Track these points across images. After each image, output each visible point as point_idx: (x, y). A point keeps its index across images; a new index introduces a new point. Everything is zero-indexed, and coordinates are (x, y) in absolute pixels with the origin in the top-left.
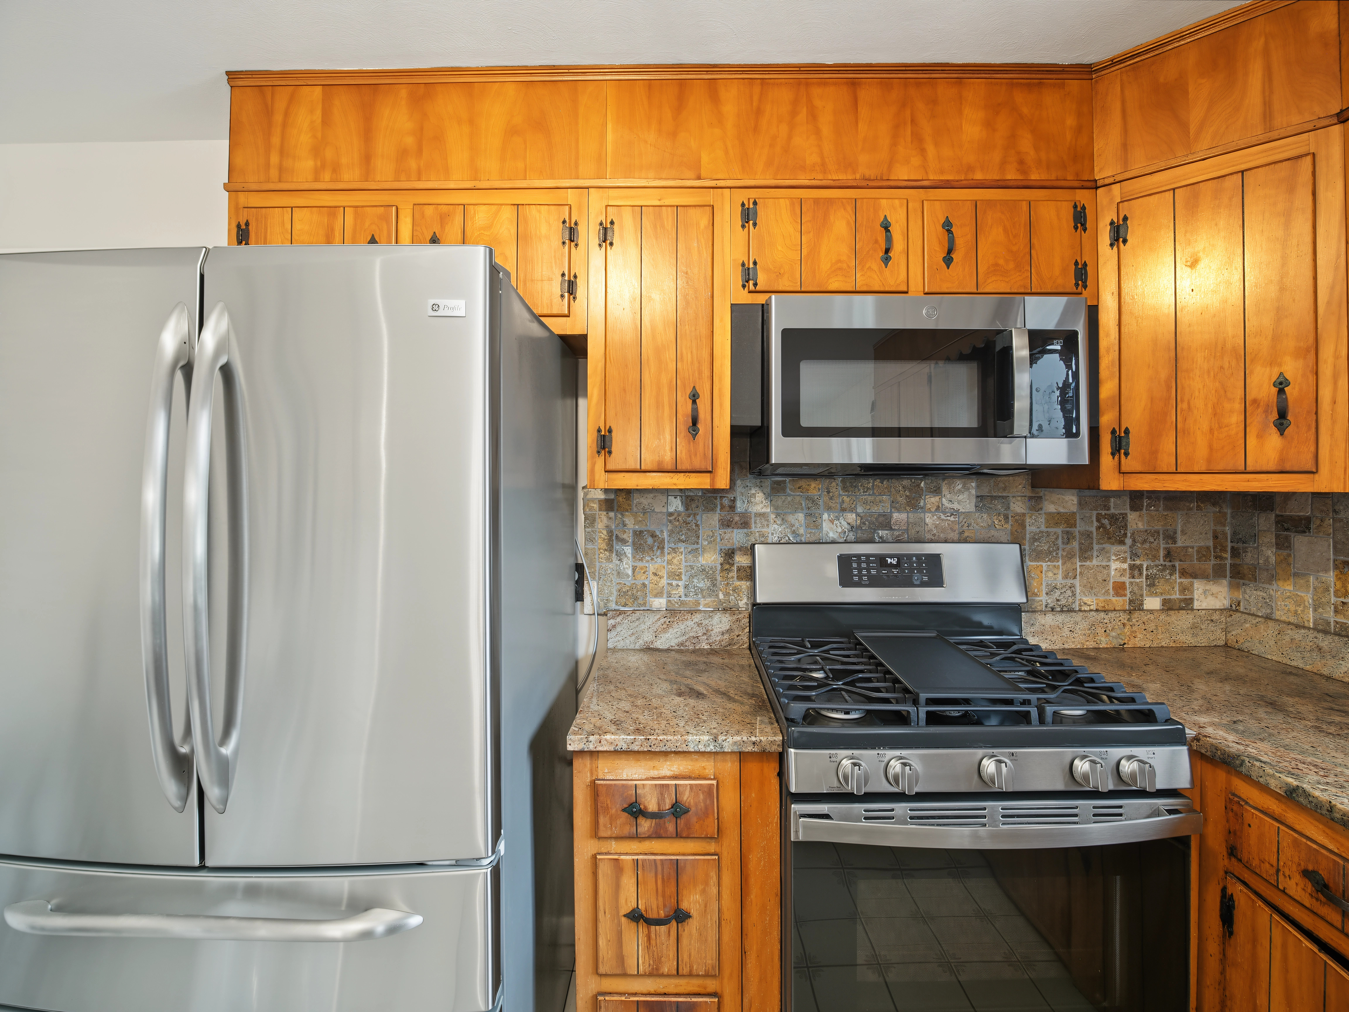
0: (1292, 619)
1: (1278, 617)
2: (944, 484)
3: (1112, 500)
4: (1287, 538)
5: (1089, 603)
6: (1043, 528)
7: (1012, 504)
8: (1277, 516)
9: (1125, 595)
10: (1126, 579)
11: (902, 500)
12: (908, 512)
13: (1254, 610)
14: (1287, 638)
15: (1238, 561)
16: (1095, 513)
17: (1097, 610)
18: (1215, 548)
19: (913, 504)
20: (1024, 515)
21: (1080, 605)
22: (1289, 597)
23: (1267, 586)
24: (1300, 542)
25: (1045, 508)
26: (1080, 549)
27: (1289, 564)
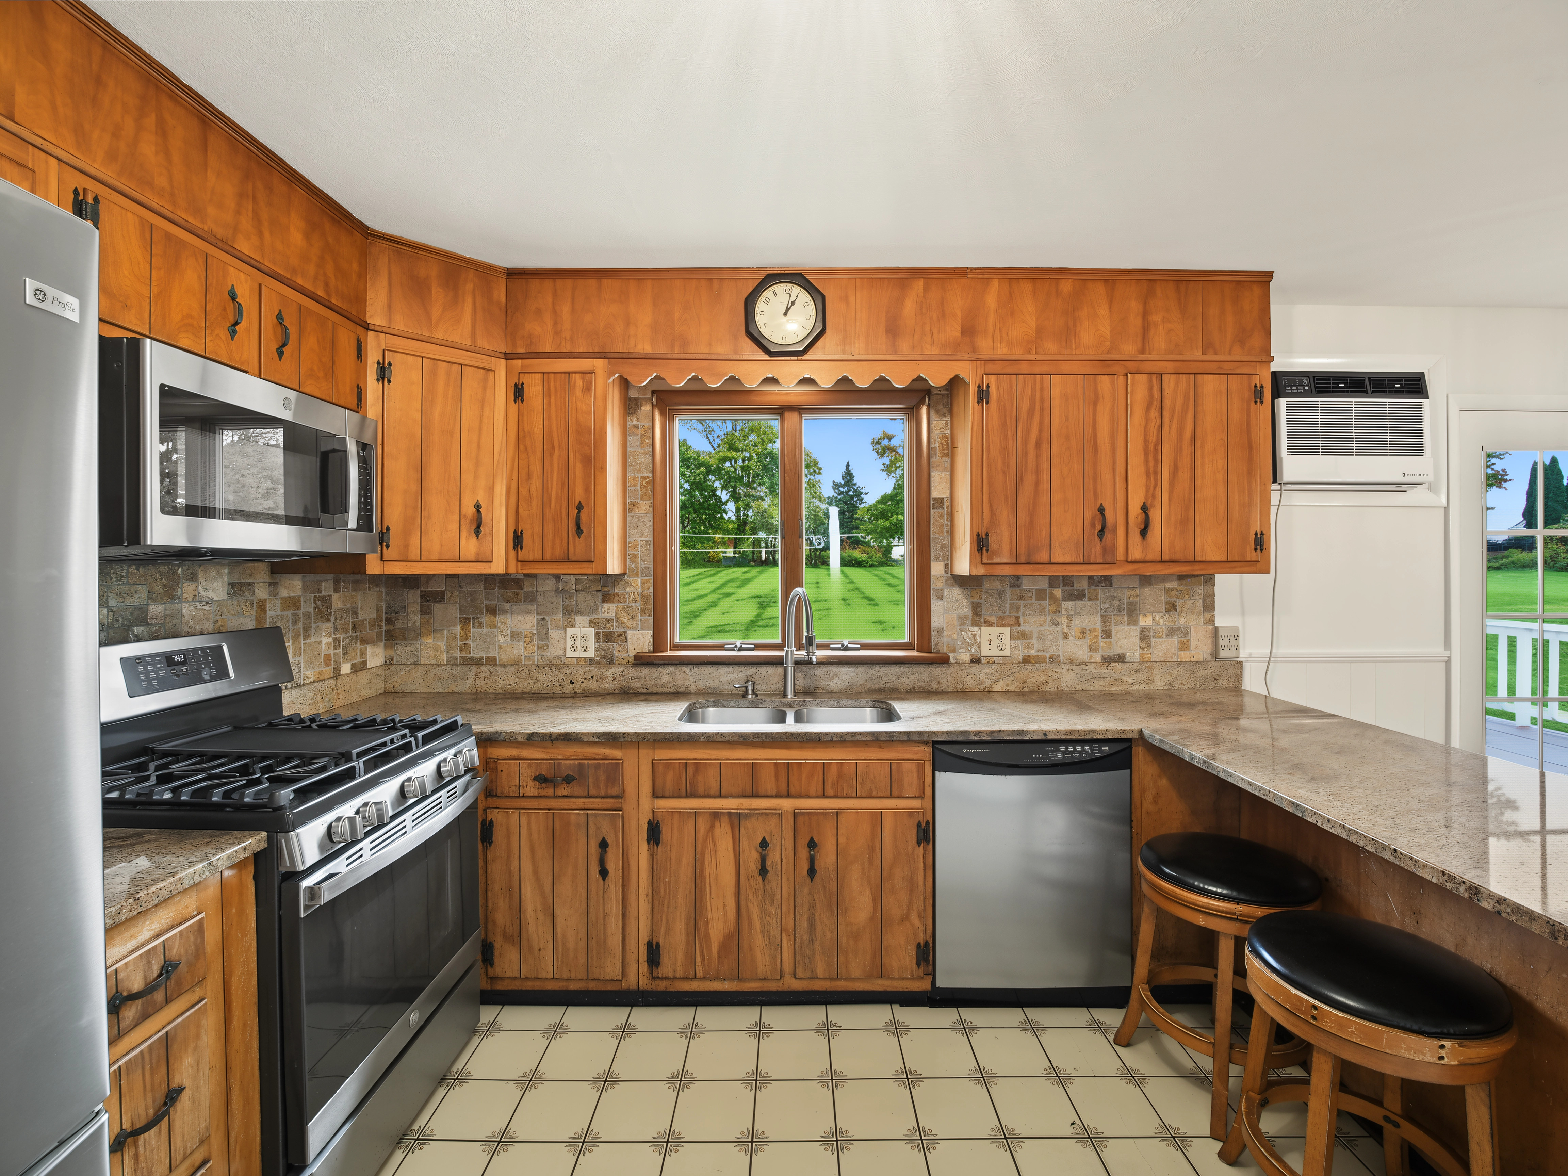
0: (433, 662)
1: (423, 663)
2: (200, 570)
3: (323, 584)
4: (429, 607)
5: (309, 676)
6: (279, 613)
7: (256, 590)
8: (421, 592)
9: (331, 665)
10: (332, 652)
11: (158, 589)
12: (165, 604)
13: (404, 661)
14: (432, 675)
15: (391, 627)
16: (313, 595)
17: (314, 682)
18: (377, 619)
19: (170, 594)
20: (265, 600)
21: (304, 680)
22: (430, 647)
23: (414, 642)
24: (437, 608)
25: (280, 593)
26: (304, 628)
27: (430, 624)
